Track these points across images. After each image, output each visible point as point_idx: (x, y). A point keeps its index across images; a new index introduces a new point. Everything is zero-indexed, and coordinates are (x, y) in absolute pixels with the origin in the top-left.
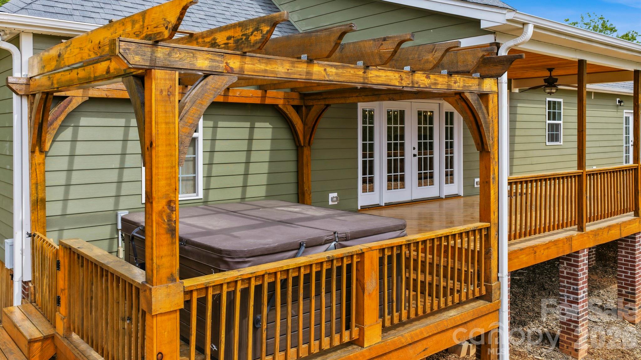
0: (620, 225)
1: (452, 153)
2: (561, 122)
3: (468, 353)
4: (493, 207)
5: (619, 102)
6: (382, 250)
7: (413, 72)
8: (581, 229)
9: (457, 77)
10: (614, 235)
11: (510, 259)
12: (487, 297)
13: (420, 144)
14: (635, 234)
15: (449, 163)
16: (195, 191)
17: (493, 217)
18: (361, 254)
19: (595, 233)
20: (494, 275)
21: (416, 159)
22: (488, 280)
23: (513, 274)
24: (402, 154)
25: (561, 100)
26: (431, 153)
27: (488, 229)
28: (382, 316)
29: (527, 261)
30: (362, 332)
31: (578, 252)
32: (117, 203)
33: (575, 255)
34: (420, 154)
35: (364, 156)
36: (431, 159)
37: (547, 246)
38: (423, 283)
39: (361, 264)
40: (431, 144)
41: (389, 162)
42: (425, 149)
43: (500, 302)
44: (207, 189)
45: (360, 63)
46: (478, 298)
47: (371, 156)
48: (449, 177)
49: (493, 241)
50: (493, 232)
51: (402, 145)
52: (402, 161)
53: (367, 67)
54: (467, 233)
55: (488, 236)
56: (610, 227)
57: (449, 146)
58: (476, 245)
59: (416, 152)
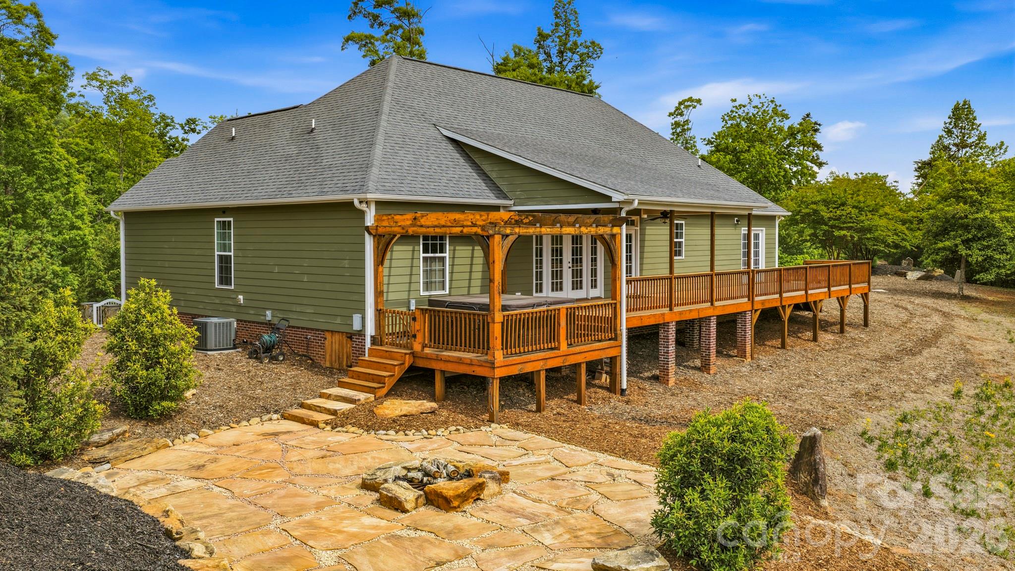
0: (698, 310)
1: (596, 266)
2: (683, 240)
3: (606, 380)
4: (618, 293)
5: (737, 221)
6: (567, 309)
7: (580, 227)
8: (671, 309)
9: (600, 228)
10: (694, 316)
11: (627, 321)
12: (615, 339)
13: (573, 259)
14: (710, 317)
15: (594, 273)
16: (444, 289)
17: (618, 298)
18: (559, 310)
19: (681, 313)
20: (618, 328)
21: (571, 269)
22: (615, 330)
23: (630, 330)
24: (561, 267)
25: (683, 222)
26: (581, 266)
27: (615, 304)
28: (567, 339)
29: (636, 324)
30: (559, 343)
31: (668, 323)
32: (409, 295)
33: (666, 325)
34: (573, 266)
35: (537, 268)
36: (581, 270)
37: (649, 317)
38: (584, 325)
39: (559, 314)
40: (581, 259)
41: (553, 271)
42: (577, 263)
43: (622, 342)
44: (450, 288)
45: (558, 225)
46: (610, 340)
47: (541, 268)
48: (594, 285)
49: (618, 310)
50: (618, 306)
51: (561, 261)
52: (561, 271)
53: (561, 227)
54: (605, 305)
55: (615, 308)
56: (691, 311)
57: (594, 260)
58: (609, 313)
59: (570, 265)
